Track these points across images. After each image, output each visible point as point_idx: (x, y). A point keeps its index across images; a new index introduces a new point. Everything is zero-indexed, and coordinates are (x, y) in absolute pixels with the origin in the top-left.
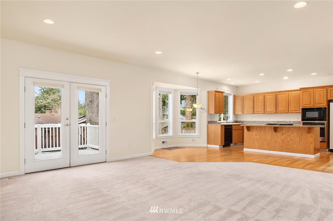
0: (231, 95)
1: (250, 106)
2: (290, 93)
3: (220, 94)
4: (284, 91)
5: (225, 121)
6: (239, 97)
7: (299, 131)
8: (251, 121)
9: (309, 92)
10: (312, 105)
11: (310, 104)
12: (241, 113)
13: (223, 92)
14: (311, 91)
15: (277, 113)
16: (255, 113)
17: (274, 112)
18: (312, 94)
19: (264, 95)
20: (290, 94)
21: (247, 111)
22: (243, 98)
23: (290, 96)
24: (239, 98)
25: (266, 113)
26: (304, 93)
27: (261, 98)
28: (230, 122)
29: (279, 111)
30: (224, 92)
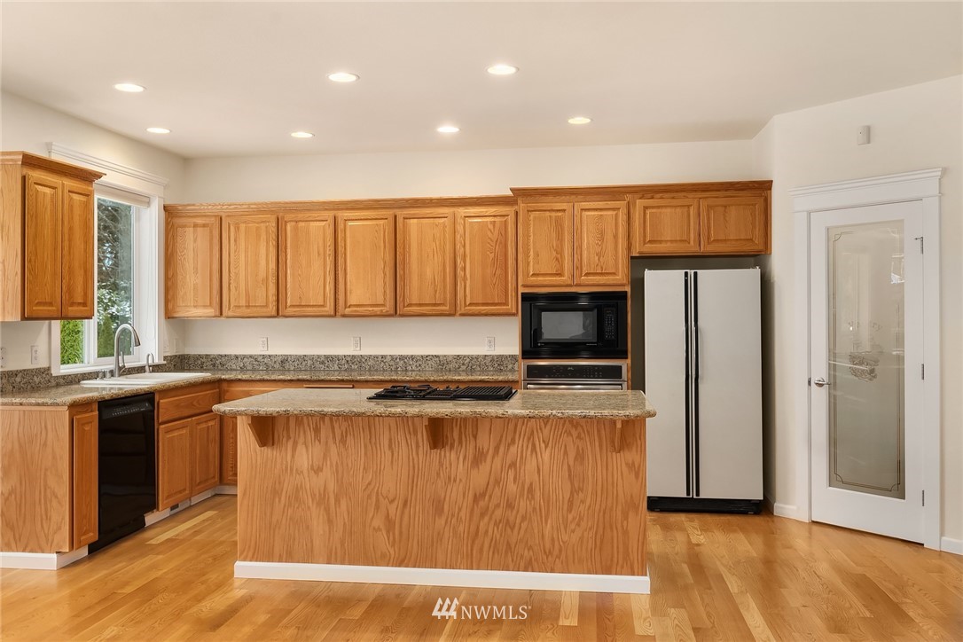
0: (145, 200)
1: (262, 274)
2: (462, 211)
3: (69, 183)
4: (431, 200)
5: (108, 364)
6: (199, 221)
7: (570, 434)
8: (264, 356)
9: (553, 214)
10: (566, 279)
11: (560, 275)
12: (211, 311)
13: (88, 177)
14: (564, 206)
15: (402, 316)
16: (290, 311)
17: (385, 309)
18: (566, 224)
19: (331, 214)
20: (460, 221)
21: (243, 303)
22: (220, 225)
23: (460, 228)
24: (195, 226)
25: (348, 311)
26: (533, 215)
27: (318, 230)
28: (141, 370)
29: (410, 305)
30: (99, 176)
